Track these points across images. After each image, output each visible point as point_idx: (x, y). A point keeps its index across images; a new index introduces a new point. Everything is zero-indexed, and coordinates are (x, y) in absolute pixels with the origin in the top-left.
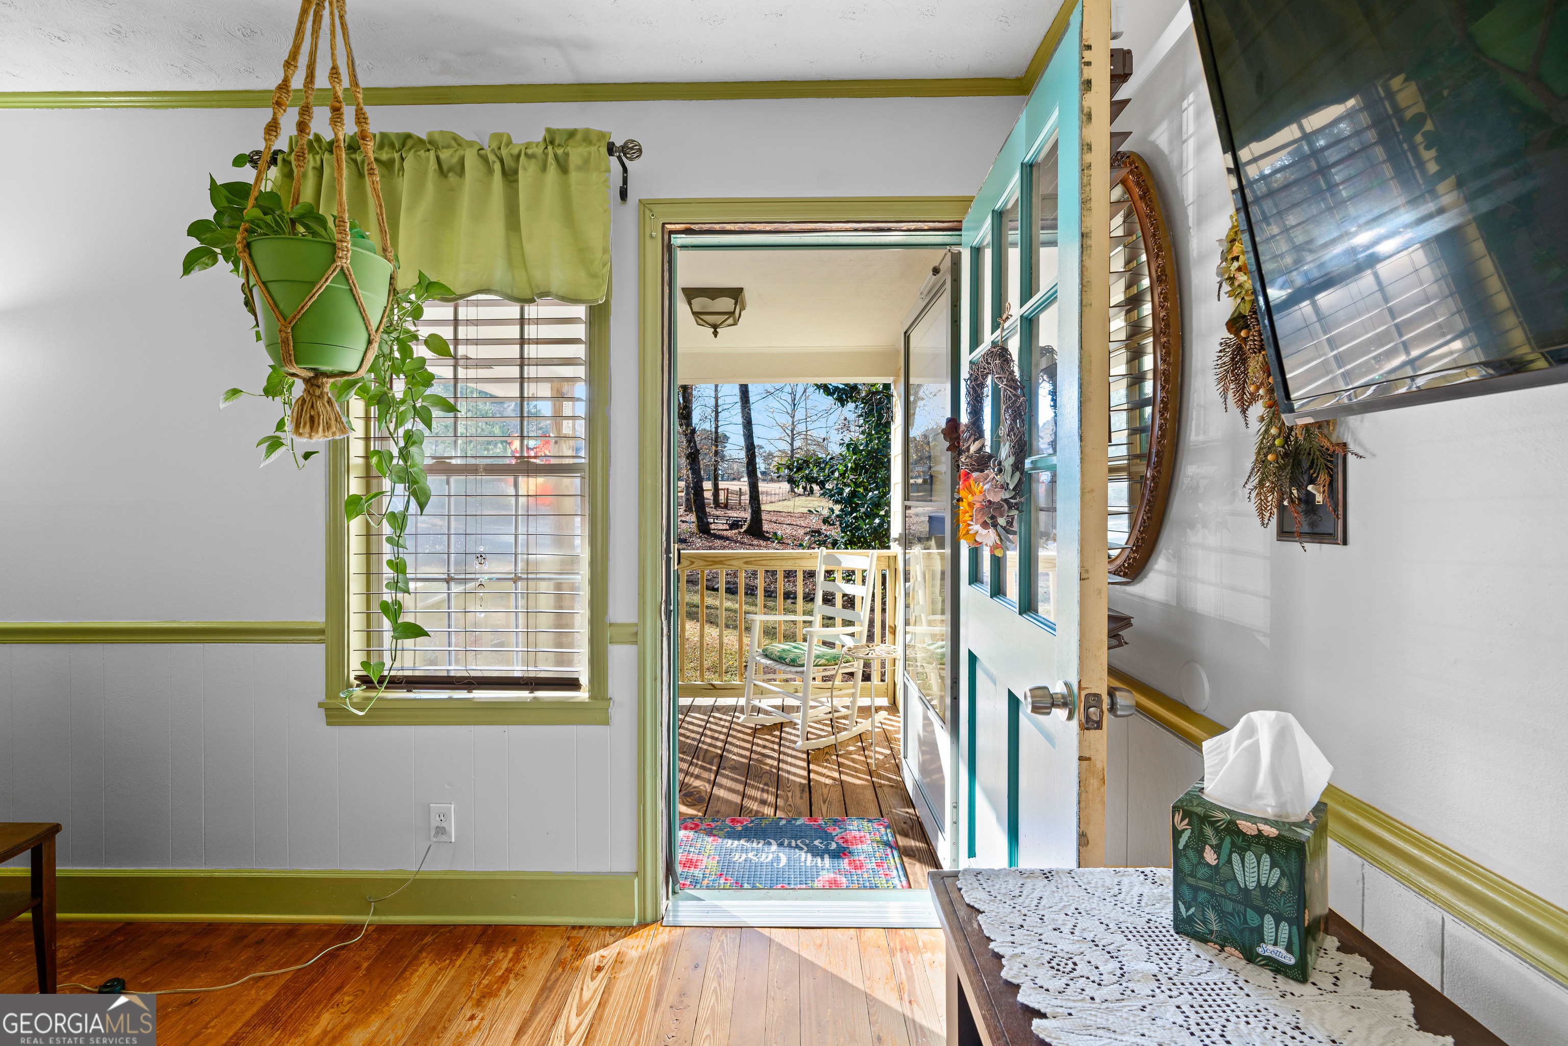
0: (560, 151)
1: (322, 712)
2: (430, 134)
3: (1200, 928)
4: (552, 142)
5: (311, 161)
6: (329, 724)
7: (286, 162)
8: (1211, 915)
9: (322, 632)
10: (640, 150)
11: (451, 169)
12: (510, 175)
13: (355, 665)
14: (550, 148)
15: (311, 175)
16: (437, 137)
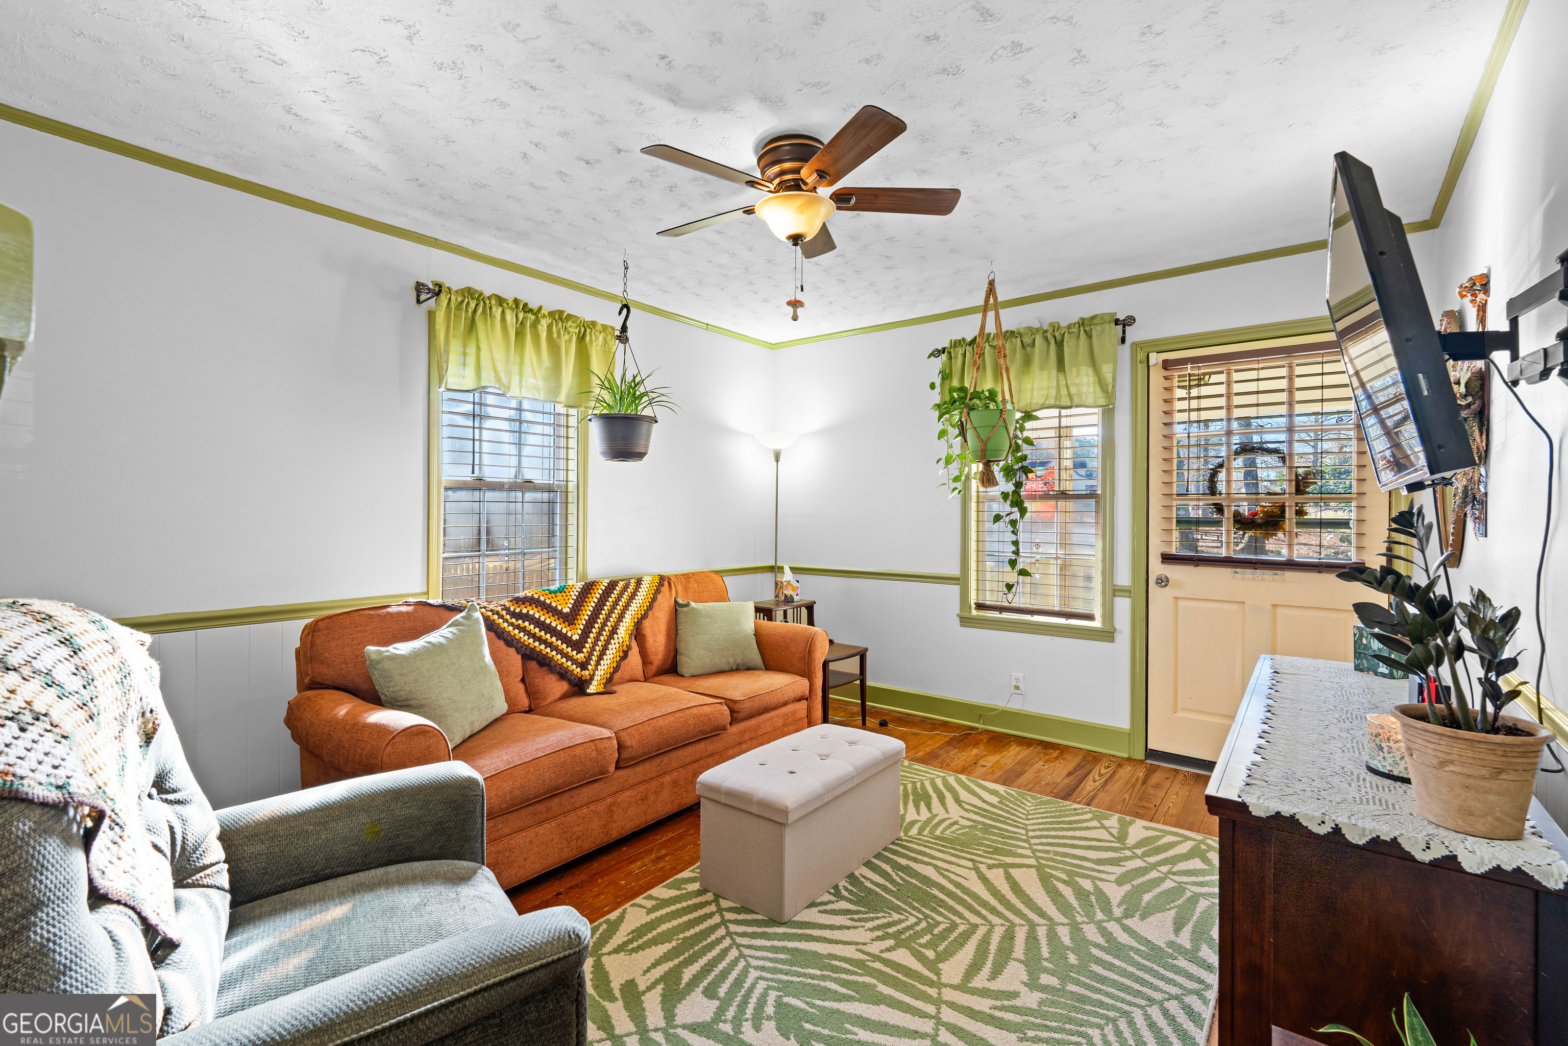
0: (1087, 329)
1: (958, 619)
2: (1018, 329)
3: (1362, 667)
4: (1083, 324)
5: (960, 351)
6: (961, 626)
7: (949, 353)
8: (1365, 662)
9: (958, 579)
10: (1134, 320)
11: (1028, 345)
12: (1060, 345)
13: (973, 599)
14: (1082, 328)
15: (960, 357)
16: (1021, 330)
